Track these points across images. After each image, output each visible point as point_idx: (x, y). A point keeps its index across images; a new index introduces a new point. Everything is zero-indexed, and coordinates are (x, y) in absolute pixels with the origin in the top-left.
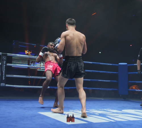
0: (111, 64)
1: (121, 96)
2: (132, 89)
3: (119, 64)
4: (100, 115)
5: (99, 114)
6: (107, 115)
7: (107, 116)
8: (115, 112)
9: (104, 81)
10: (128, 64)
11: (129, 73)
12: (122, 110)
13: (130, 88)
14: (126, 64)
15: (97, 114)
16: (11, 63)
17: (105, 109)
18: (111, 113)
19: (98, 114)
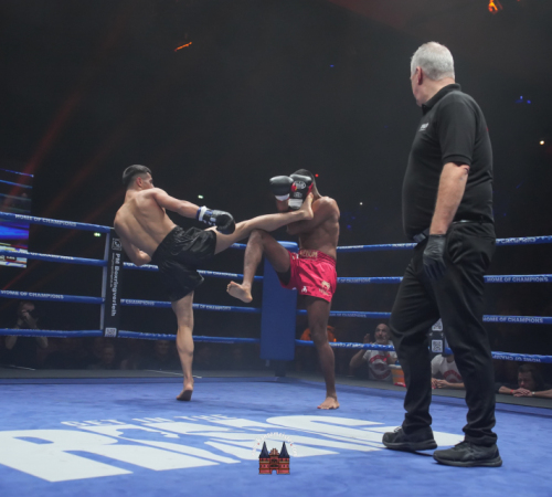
1: (268, 364)
4: (184, 439)
5: (180, 435)
6: (207, 439)
7: (209, 443)
8: (240, 426)
9: (210, 307)
12: (269, 420)
13: (306, 334)
14: (295, 244)
15: (170, 435)
17: (204, 417)
18: (226, 429)
19: (176, 436)
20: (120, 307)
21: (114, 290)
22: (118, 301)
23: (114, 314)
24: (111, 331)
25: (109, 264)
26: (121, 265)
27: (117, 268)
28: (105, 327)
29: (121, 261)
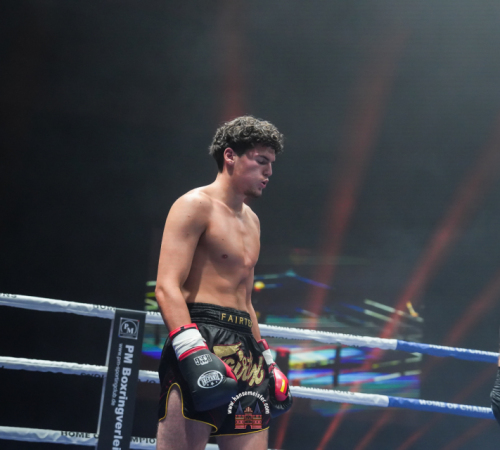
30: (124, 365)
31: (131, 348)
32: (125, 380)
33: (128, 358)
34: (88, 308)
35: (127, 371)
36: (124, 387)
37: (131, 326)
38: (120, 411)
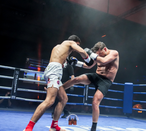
0: (117, 84)
1: (125, 114)
2: (136, 108)
3: (126, 83)
10: (133, 84)
11: (134, 93)
13: (134, 107)
16: (23, 78)
20: (88, 98)
21: (87, 94)
22: (87, 97)
23: (86, 100)
24: (86, 104)
25: (86, 88)
26: (88, 88)
27: (87, 89)
28: (84, 103)
29: (88, 87)
30: (16, 78)
31: (17, 76)
32: (16, 81)
33: (17, 77)
34: (11, 68)
35: (17, 79)
36: (16, 82)
37: (18, 72)
38: (15, 85)
